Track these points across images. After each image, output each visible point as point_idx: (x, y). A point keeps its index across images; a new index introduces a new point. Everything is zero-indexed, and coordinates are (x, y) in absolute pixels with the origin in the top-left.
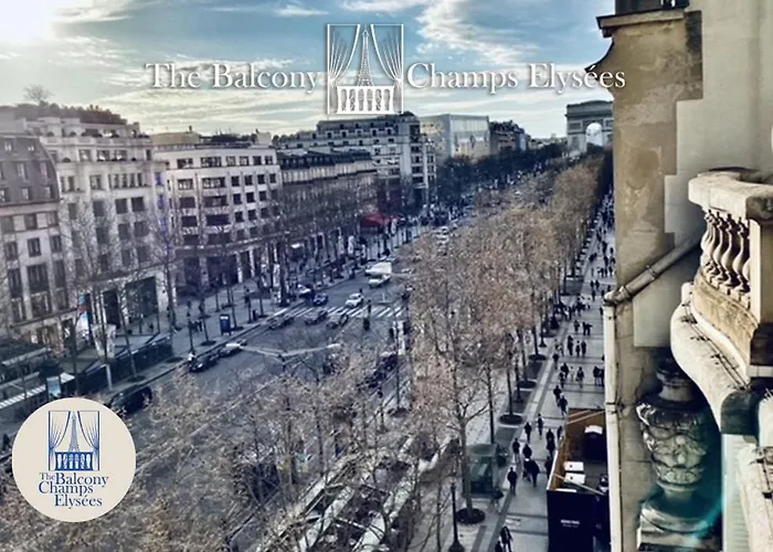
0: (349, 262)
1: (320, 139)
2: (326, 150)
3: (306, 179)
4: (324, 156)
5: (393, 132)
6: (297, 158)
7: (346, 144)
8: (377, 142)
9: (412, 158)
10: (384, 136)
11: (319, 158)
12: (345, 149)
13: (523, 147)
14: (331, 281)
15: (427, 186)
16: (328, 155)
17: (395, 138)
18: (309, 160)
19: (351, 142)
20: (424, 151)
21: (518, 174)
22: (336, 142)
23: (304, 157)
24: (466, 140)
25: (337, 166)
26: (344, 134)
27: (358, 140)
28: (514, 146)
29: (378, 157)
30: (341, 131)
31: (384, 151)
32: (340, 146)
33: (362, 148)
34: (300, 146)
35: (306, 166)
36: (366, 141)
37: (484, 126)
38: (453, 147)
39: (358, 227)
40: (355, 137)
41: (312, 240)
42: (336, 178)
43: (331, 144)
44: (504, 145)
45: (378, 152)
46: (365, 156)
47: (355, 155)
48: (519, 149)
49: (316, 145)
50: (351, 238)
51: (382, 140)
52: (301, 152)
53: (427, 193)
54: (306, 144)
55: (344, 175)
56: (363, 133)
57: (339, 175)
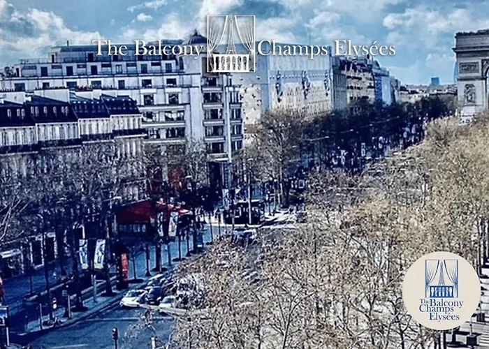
0: (97, 283)
1: (54, 77)
2: (63, 96)
3: (29, 142)
4: (60, 104)
5: (174, 67)
6: (14, 107)
7: (97, 85)
8: (147, 84)
9: (206, 112)
10: (161, 74)
11: (50, 109)
12: (96, 94)
13: (387, 99)
14: (66, 315)
15: (230, 159)
16: (65, 104)
17: (177, 77)
18: (35, 111)
19: (106, 82)
20: (226, 99)
21: (377, 141)
22: (81, 83)
23: (26, 106)
24: (294, 85)
25: (81, 122)
26: (94, 69)
27: (117, 80)
28: (372, 96)
29: (149, 109)
30: (89, 65)
31: (160, 98)
32: (85, 89)
33: (123, 93)
34: (20, 88)
35: (29, 121)
36: (130, 81)
37: (324, 64)
38: (273, 94)
39: (115, 225)
40: (136, 74)
41: (37, 245)
42: (78, 142)
43: (71, 86)
44: (356, 93)
45: (149, 100)
46: (127, 107)
47: (110, 104)
48: (379, 102)
49: (46, 86)
50: (101, 244)
51: (156, 81)
52: (21, 98)
53: (230, 170)
54: (29, 85)
55: (92, 137)
56: (150, 67)
57: (85, 137)
